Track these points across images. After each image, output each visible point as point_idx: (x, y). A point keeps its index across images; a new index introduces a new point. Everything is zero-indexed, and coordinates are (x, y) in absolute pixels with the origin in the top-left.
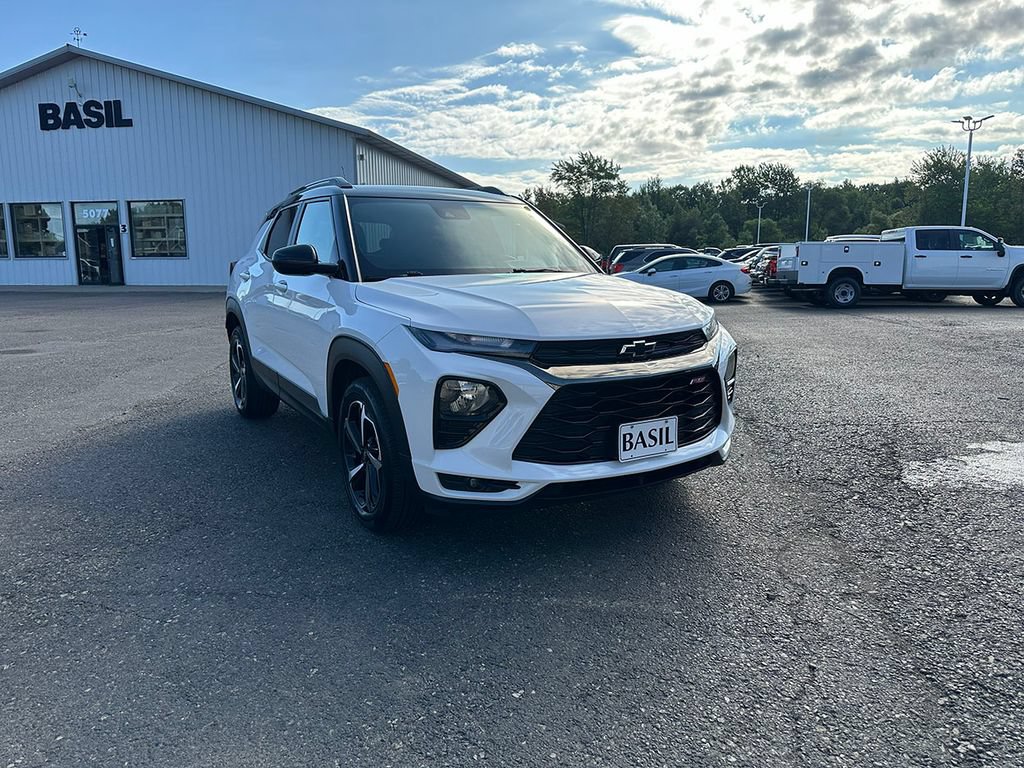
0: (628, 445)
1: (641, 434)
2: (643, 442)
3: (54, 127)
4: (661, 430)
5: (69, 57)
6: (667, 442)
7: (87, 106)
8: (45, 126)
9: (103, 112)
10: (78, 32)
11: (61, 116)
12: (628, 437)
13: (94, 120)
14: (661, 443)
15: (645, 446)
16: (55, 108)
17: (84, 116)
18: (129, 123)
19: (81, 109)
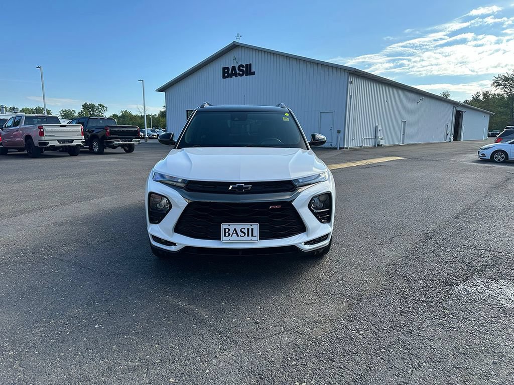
0: (227, 234)
1: (235, 230)
2: (237, 233)
3: (227, 77)
4: (248, 229)
5: (234, 47)
6: (252, 236)
7: (239, 66)
8: (224, 77)
9: (244, 69)
10: (238, 35)
11: (230, 72)
12: (227, 230)
13: (241, 73)
14: (248, 236)
15: (238, 236)
16: (228, 68)
17: (238, 72)
18: (253, 73)
19: (237, 69)
